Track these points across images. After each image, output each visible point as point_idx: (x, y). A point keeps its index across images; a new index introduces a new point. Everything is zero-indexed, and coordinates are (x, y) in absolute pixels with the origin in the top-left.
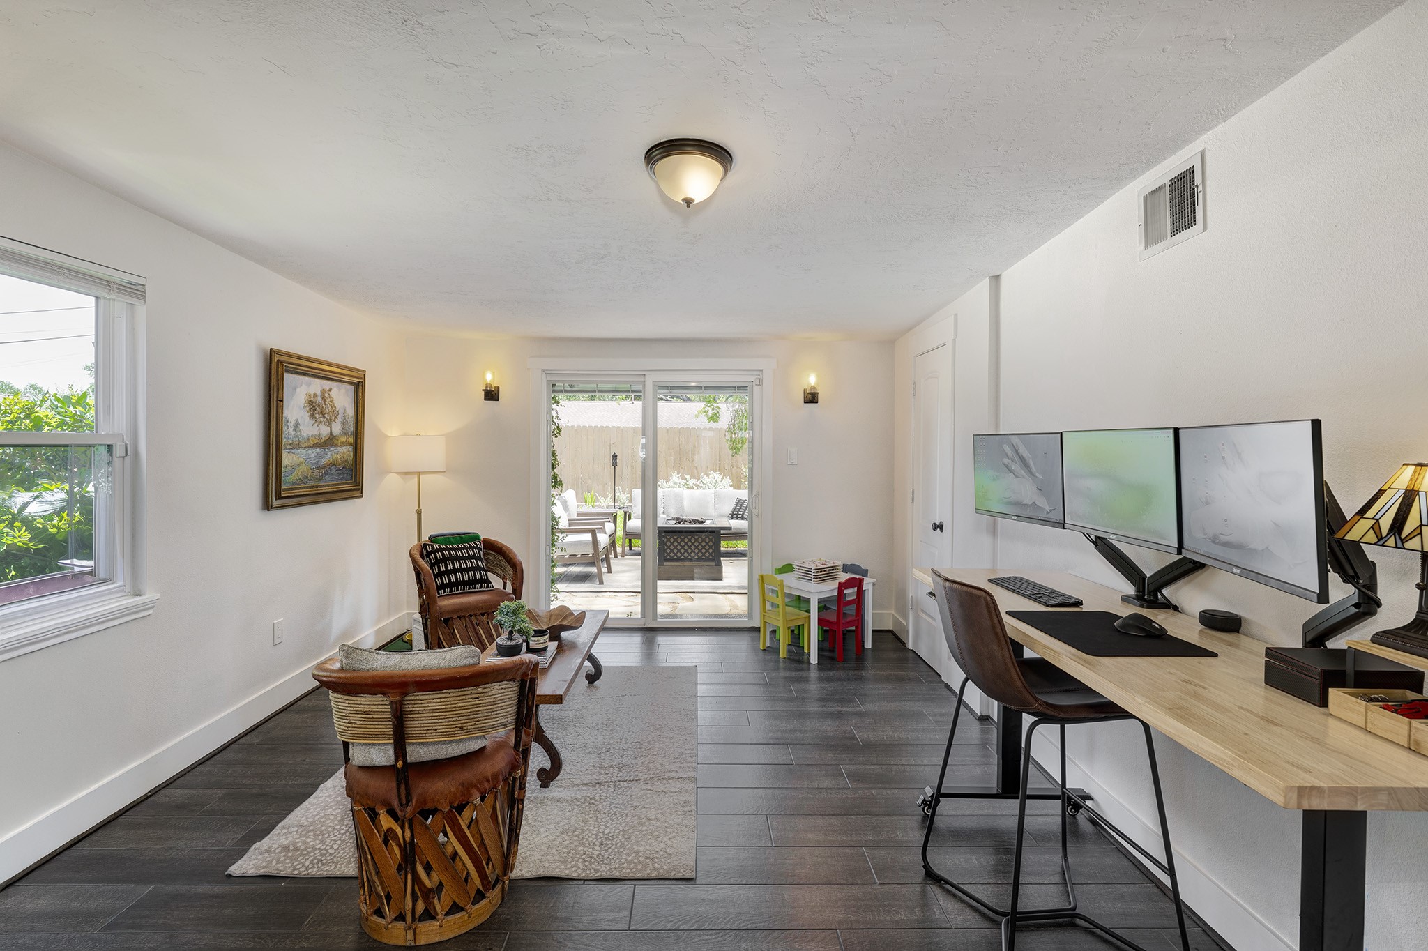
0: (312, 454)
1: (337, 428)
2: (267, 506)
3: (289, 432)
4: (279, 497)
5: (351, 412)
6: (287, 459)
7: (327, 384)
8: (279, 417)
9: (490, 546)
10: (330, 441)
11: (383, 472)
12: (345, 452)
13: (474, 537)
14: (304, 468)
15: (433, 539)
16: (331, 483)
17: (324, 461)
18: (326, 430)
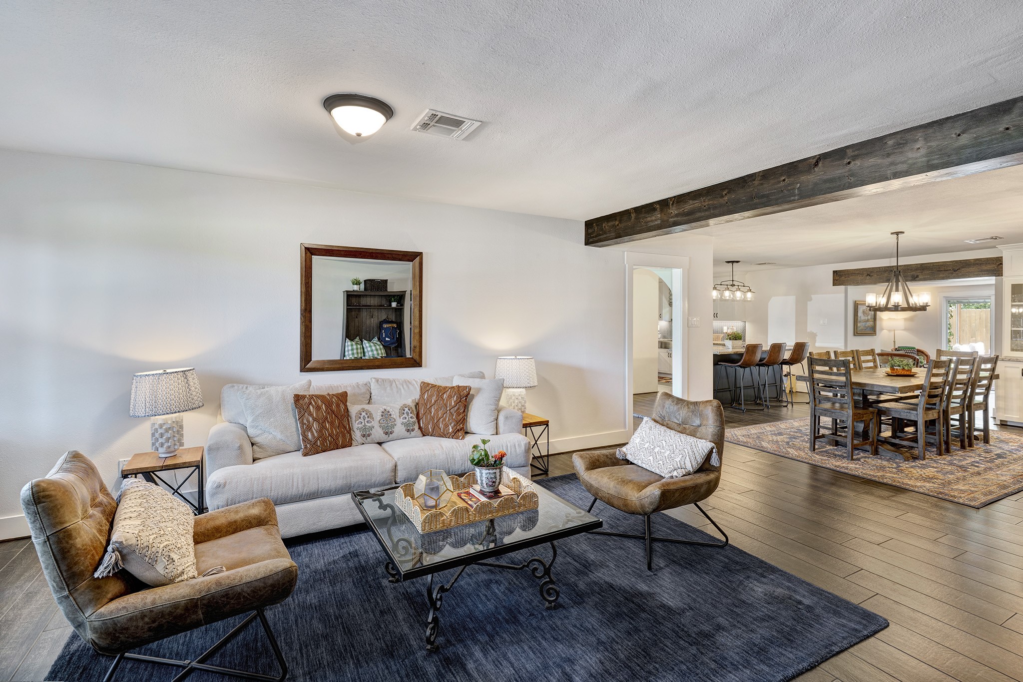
0: (864, 324)
1: (869, 317)
2: (854, 335)
3: (859, 318)
4: (857, 333)
6: (859, 325)
8: (857, 315)
9: (919, 351)
10: (868, 321)
11: (882, 329)
12: (872, 324)
13: (915, 348)
14: (862, 327)
15: (899, 347)
16: (869, 331)
17: (866, 326)
18: (866, 318)
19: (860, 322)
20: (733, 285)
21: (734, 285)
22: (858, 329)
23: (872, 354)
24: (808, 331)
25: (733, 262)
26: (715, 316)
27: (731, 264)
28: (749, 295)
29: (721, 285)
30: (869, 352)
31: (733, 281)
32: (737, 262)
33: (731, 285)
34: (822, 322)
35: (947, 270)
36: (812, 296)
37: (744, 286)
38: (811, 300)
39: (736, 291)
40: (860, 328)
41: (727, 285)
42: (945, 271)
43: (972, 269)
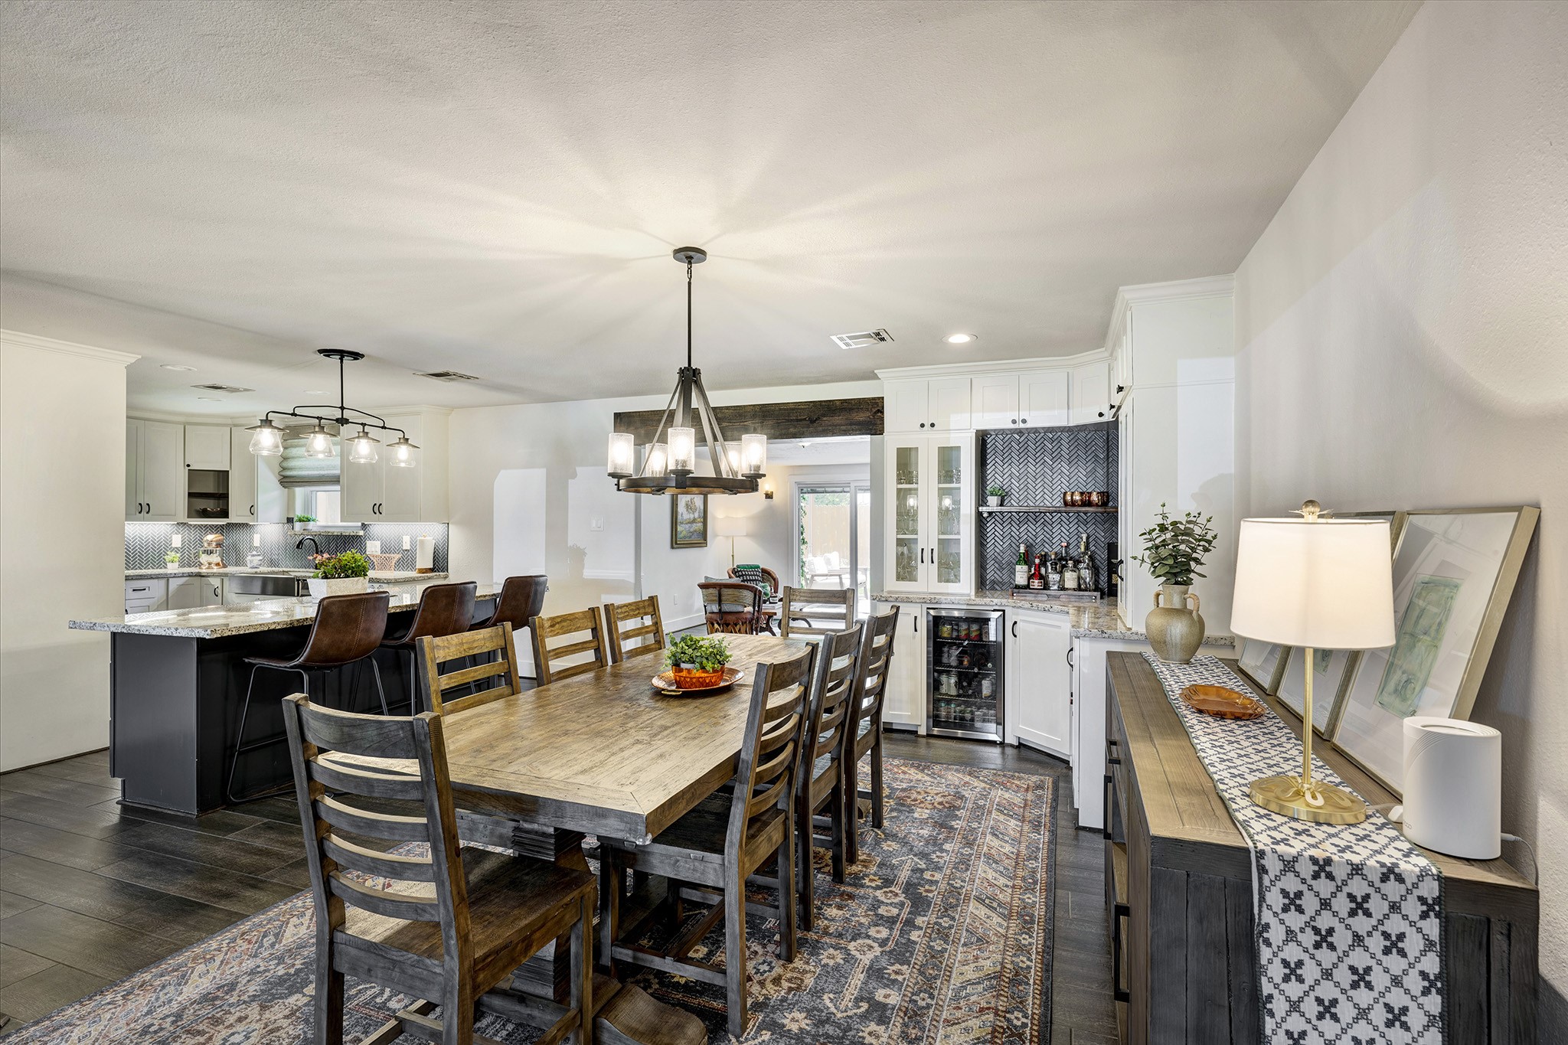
0: (687, 526)
1: (696, 515)
2: (672, 547)
3: (679, 517)
4: (676, 544)
5: (702, 508)
6: (679, 528)
7: (693, 496)
8: (677, 511)
9: (764, 571)
10: (694, 521)
11: (716, 536)
12: (699, 526)
13: (758, 567)
14: (684, 532)
15: (738, 566)
16: (695, 539)
17: (692, 530)
18: (692, 516)
19: (682, 523)
20: (343, 421)
21: (347, 421)
22: (678, 536)
23: (651, 609)
24: (570, 544)
25: (342, 354)
26: (376, 510)
27: (336, 359)
28: (403, 452)
29: (294, 414)
30: (644, 607)
31: (342, 408)
32: (356, 356)
33: (337, 420)
34: (594, 525)
35: (801, 420)
36: (578, 469)
37: (384, 427)
38: (574, 476)
39: (358, 437)
40: (682, 535)
41: (320, 418)
42: (797, 420)
43: (837, 419)
